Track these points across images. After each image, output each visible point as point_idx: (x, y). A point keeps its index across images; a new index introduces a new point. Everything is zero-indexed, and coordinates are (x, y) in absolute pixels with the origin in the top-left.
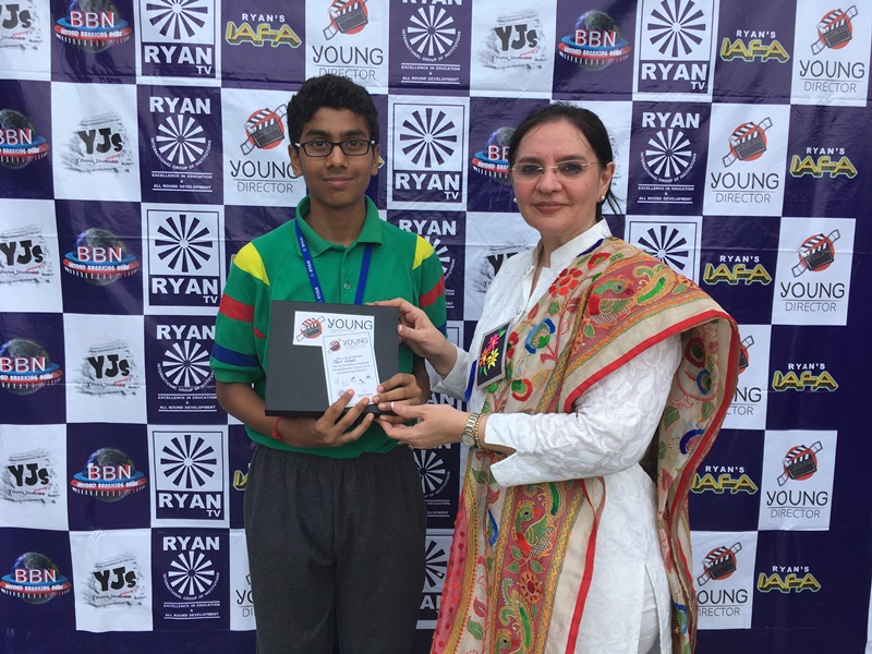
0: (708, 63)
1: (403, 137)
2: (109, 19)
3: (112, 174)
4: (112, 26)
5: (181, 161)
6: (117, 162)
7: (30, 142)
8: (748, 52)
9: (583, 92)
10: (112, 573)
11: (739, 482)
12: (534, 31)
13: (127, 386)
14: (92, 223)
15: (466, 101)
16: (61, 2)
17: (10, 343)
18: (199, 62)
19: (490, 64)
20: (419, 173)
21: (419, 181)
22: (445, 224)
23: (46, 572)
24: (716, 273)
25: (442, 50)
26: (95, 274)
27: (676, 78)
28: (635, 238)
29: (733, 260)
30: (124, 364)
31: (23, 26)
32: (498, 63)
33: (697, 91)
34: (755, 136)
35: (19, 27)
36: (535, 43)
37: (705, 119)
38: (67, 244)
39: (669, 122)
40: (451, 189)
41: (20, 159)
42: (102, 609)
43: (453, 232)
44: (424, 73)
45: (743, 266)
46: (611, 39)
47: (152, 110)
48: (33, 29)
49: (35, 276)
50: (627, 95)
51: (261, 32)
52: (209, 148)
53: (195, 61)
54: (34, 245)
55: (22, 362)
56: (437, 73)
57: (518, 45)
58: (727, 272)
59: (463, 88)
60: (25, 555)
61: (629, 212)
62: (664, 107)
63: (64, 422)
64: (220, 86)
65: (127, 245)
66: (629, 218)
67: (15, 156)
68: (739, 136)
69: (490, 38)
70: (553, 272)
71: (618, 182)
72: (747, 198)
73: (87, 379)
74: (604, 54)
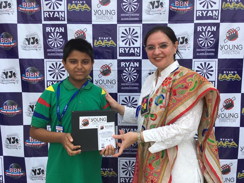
0: (218, 10)
1: (122, 37)
2: (34, 4)
3: (36, 51)
4: (35, 6)
5: (56, 46)
6: (37, 47)
7: (11, 42)
8: (232, 7)
9: (178, 21)
10: (37, 170)
11: (231, 144)
12: (162, 2)
14: (30, 66)
15: (141, 25)
16: (20, 0)
17: (7, 101)
18: (60, 16)
19: (148, 13)
20: (127, 48)
21: (127, 50)
22: (135, 63)
23: (18, 169)
24: (223, 77)
25: (133, 9)
26: (31, 80)
27: (208, 15)
28: (196, 66)
29: (228, 72)
31: (9, 7)
32: (151, 13)
33: (215, 19)
34: (234, 33)
36: (163, 6)
37: (218, 28)
38: (23, 72)
39: (206, 29)
40: (137, 52)
41: (9, 47)
42: (34, 181)
43: (138, 66)
44: (128, 17)
45: (232, 74)
46: (187, 4)
47: (47, 31)
48: (12, 8)
49: (14, 81)
50: (192, 21)
51: (78, 6)
52: (64, 42)
53: (59, 16)
54: (13, 72)
55: (10, 107)
56: (132, 17)
57: (157, 7)
58: (226, 77)
59: (140, 21)
60: (12, 164)
61: (194, 58)
62: (204, 25)
63: (23, 125)
64: (67, 23)
65: (40, 72)
66: (194, 60)
67: (7, 46)
68: (229, 33)
69: (148, 5)
70: (162, 78)
71: (190, 49)
72: (232, 53)
73: (29, 112)
74: (185, 9)
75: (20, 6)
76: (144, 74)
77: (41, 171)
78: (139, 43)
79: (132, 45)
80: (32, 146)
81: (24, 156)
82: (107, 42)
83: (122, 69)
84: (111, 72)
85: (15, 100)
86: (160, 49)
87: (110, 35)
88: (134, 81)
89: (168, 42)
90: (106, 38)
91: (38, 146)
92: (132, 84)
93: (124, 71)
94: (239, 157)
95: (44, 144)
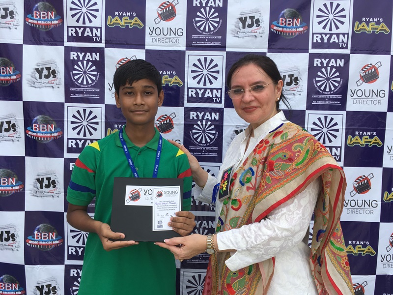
0: (348, 34)
1: (193, 71)
2: (52, 15)
3: (51, 89)
4: (53, 18)
5: (85, 83)
6: (53, 83)
7: (12, 73)
8: (369, 29)
9: (284, 49)
10: (45, 287)
11: (366, 250)
12: (258, 19)
13: (55, 193)
14: (40, 113)
15: (224, 54)
16: (29, 7)
18: (94, 35)
19: (236, 35)
20: (200, 89)
21: (200, 93)
22: (213, 114)
23: (14, 285)
24: (354, 140)
25: (212, 29)
26: (41, 137)
27: (331, 42)
28: (311, 122)
29: (362, 134)
30: (54, 182)
31: (11, 18)
32: (240, 35)
33: (342, 48)
34: (373, 70)
35: (8, 19)
36: (259, 25)
37: (347, 63)
38: (28, 123)
39: (328, 63)
40: (216, 97)
41: (7, 81)
43: (217, 118)
44: (203, 40)
45: (368, 137)
46: (298, 22)
47: (72, 58)
48: (15, 19)
49: (12, 138)
50: (306, 50)
51: (124, 21)
52: (98, 77)
53: (92, 35)
54: (12, 123)
55: (5, 180)
56: (209, 40)
57: (250, 26)
58: (359, 140)
59: (223, 47)
60: (4, 276)
61: (307, 109)
62: (325, 56)
63: (24, 210)
64: (104, 47)
65: (57, 123)
66: (307, 112)
67: (5, 80)
68: (365, 71)
69: (236, 23)
70: (255, 140)
71: (301, 93)
72: (369, 102)
73: (36, 189)
74: (294, 30)
75: (29, 16)
76: (227, 132)
77: (51, 288)
78: (220, 82)
79: (208, 85)
80: (37, 246)
81: (23, 263)
82: (169, 79)
83: (192, 123)
84: (173, 128)
85: (12, 170)
86: (252, 92)
87: (173, 67)
88: (211, 143)
89: (267, 82)
90: (166, 73)
91: (48, 246)
92: (208, 148)
93: (195, 126)
94: (379, 272)
95: (59, 243)
